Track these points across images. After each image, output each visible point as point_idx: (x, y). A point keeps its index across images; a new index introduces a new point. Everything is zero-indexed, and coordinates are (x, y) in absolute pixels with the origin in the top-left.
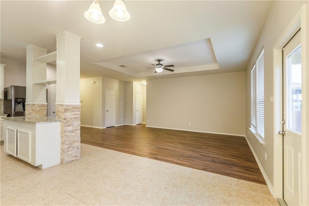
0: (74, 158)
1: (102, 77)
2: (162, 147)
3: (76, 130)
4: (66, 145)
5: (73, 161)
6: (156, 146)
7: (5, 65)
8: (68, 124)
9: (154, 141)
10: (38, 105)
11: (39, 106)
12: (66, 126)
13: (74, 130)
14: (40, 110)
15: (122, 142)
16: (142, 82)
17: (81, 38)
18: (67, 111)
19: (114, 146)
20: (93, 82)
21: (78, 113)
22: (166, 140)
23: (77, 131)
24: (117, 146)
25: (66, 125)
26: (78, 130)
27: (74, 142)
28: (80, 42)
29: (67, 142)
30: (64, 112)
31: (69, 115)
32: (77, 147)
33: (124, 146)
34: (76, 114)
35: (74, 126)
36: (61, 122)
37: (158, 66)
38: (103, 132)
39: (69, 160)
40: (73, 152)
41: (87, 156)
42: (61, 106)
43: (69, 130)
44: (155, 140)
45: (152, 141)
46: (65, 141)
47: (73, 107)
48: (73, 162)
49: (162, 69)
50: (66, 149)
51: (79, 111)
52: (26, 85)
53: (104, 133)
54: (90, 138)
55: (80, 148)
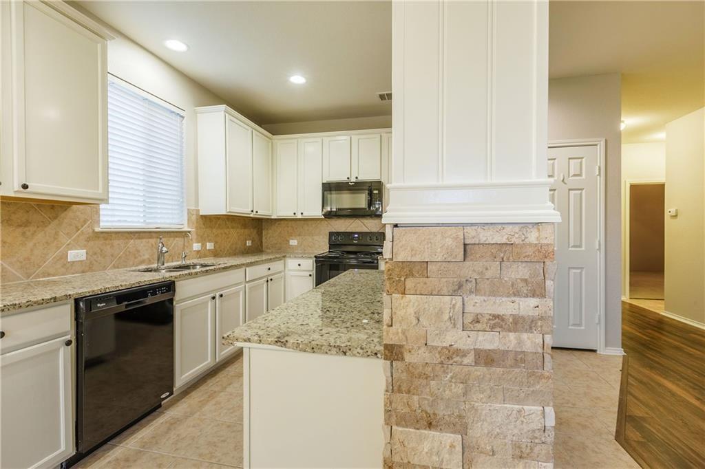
8: (414, 401)
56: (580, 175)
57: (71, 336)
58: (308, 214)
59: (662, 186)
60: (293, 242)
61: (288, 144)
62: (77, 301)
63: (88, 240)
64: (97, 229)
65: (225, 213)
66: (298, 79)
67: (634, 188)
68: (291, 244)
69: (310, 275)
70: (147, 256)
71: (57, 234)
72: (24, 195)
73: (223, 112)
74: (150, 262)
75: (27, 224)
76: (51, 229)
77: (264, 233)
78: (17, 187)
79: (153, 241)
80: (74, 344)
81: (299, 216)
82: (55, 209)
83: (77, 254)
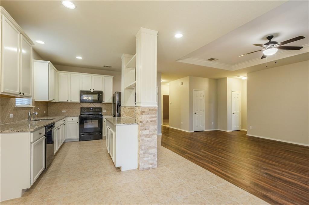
0: (151, 166)
1: (189, 77)
2: (277, 176)
3: (153, 134)
4: (142, 150)
5: (149, 168)
6: (266, 172)
7: (113, 76)
8: (144, 127)
9: (261, 161)
10: (128, 107)
11: (129, 109)
12: (142, 130)
13: (150, 135)
14: (129, 112)
15: (210, 154)
16: (241, 77)
17: (158, 32)
18: (143, 114)
19: (198, 157)
20: (180, 84)
21: (155, 115)
22: (286, 162)
23: (153, 136)
24: (202, 158)
25: (142, 128)
26: (155, 135)
27: (150, 147)
28: (157, 36)
29: (143, 148)
30: (140, 114)
31: (145, 118)
32: (153, 153)
33: (212, 160)
34: (152, 117)
35: (150, 130)
36: (138, 125)
37: (268, 46)
38: (190, 137)
39: (146, 167)
40: (149, 158)
41: (164, 166)
42: (138, 108)
43: (145, 134)
44: (264, 160)
45: (258, 160)
46: (141, 146)
47: (149, 109)
48: (149, 170)
49: (277, 49)
50: (142, 155)
51: (156, 114)
52: (121, 91)
53: (191, 139)
54: (175, 142)
55: (157, 155)
58: (73, 101)
59: (169, 96)
60: (64, 111)
61: (63, 75)
65: (48, 101)
66: (79, 58)
67: (163, 96)
68: (62, 112)
69: (77, 123)
73: (48, 63)
77: (48, 108)
81: (69, 102)
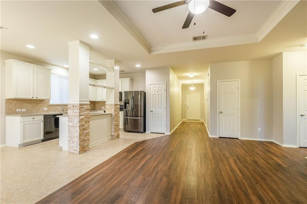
56: (161, 91)
57: (43, 120)
62: (44, 115)
63: (48, 106)
64: (49, 104)
70: (60, 110)
71: (42, 105)
72: (37, 99)
74: (61, 111)
75: (37, 103)
76: (41, 104)
78: (36, 98)
79: (62, 107)
80: (43, 122)
82: (42, 101)
83: (45, 109)
